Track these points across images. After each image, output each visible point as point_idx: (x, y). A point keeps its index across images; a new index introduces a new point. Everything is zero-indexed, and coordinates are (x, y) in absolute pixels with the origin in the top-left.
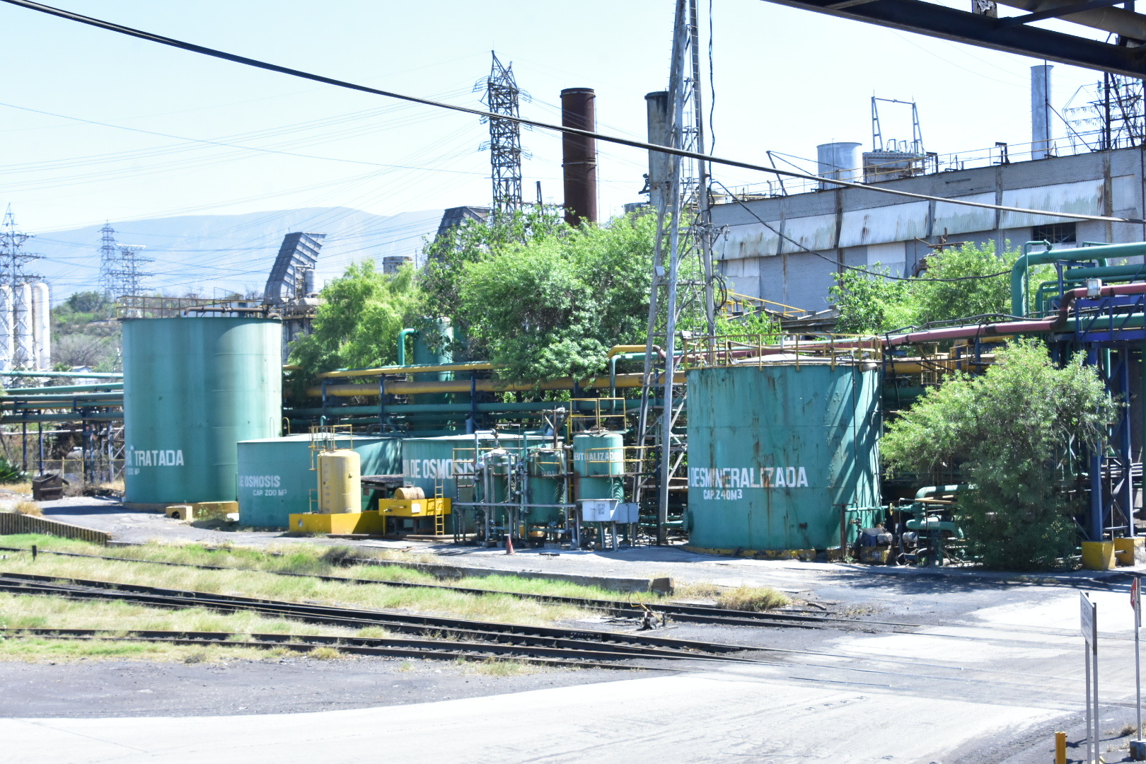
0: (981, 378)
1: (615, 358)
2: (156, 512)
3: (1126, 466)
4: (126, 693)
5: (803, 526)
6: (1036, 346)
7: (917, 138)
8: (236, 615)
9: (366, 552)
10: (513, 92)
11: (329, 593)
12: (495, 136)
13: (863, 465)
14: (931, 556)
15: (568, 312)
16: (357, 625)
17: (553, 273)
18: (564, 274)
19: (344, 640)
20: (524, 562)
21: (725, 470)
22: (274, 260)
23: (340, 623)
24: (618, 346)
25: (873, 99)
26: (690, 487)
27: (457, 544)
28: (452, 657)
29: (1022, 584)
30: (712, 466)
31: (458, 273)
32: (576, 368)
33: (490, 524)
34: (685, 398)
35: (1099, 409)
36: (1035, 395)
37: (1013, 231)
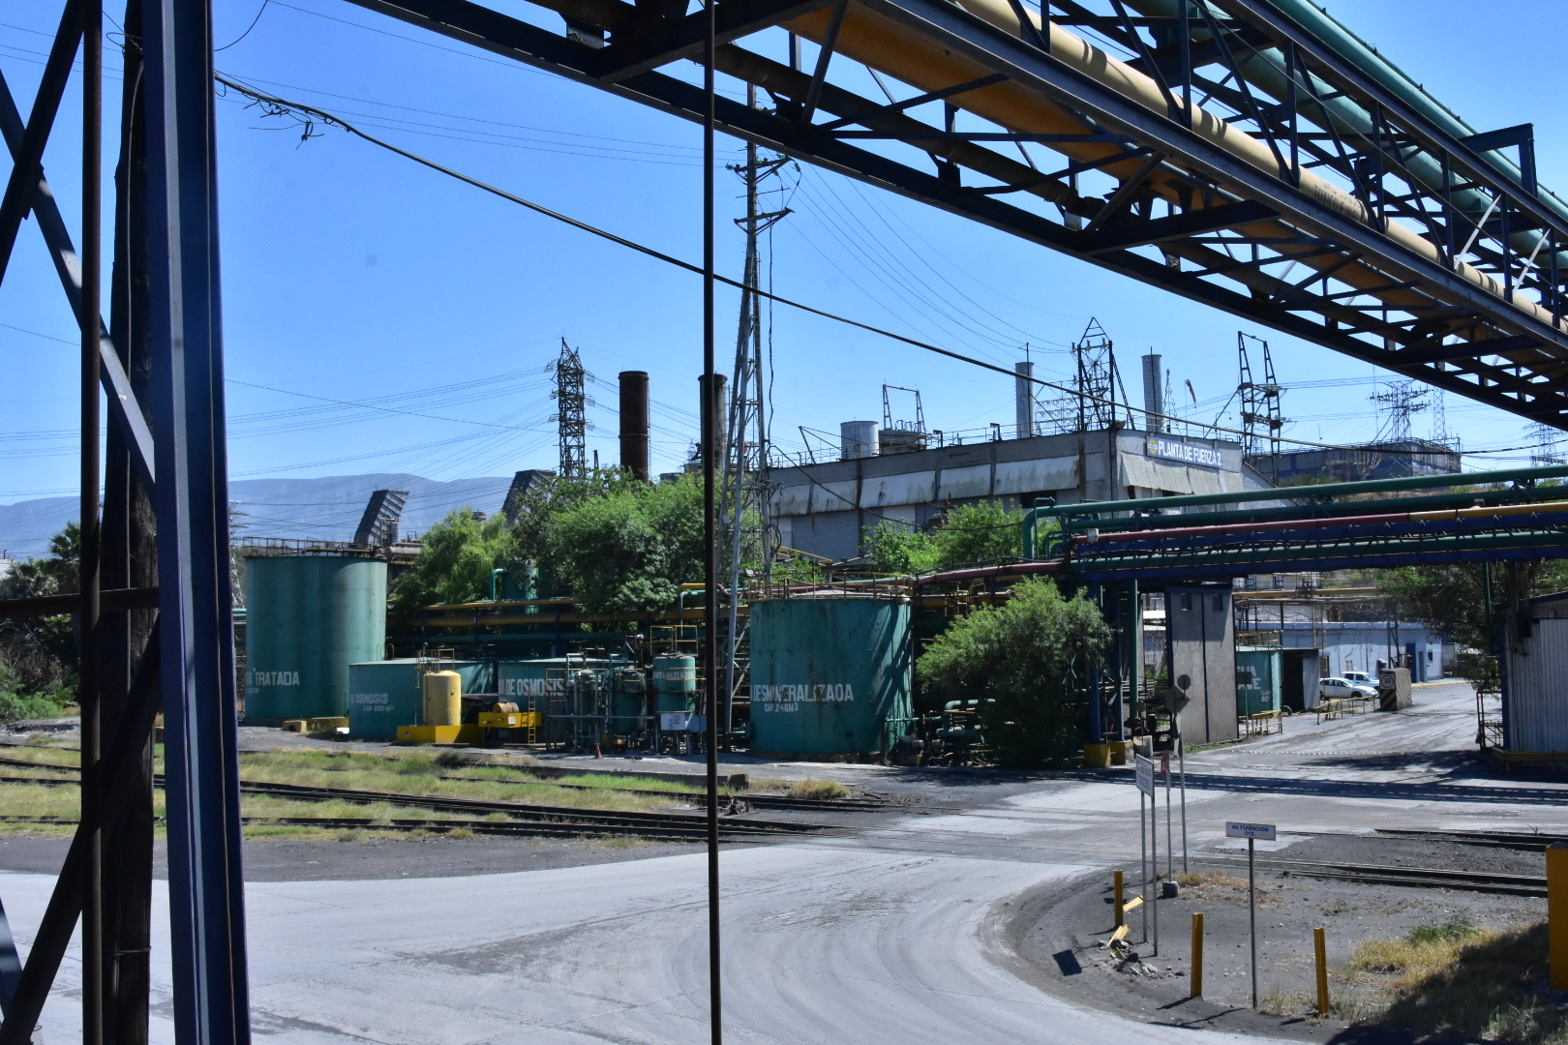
0: (1003, 608)
1: (683, 593)
2: (274, 726)
3: (1118, 684)
4: (296, 864)
5: (849, 734)
6: (1047, 582)
7: (920, 420)
8: (372, 805)
9: (474, 757)
10: (579, 373)
11: (450, 788)
12: (563, 410)
13: (898, 684)
14: (957, 759)
15: (642, 555)
16: (481, 813)
17: (630, 522)
18: (639, 523)
19: (474, 824)
20: (613, 764)
21: (784, 686)
22: (363, 513)
23: (467, 811)
24: (685, 584)
25: (884, 387)
26: (753, 702)
27: (549, 751)
28: (575, 836)
29: (1039, 778)
30: (772, 683)
31: (545, 521)
32: (650, 602)
33: (578, 733)
34: (748, 625)
35: (1097, 634)
36: (1049, 622)
37: (1005, 497)
